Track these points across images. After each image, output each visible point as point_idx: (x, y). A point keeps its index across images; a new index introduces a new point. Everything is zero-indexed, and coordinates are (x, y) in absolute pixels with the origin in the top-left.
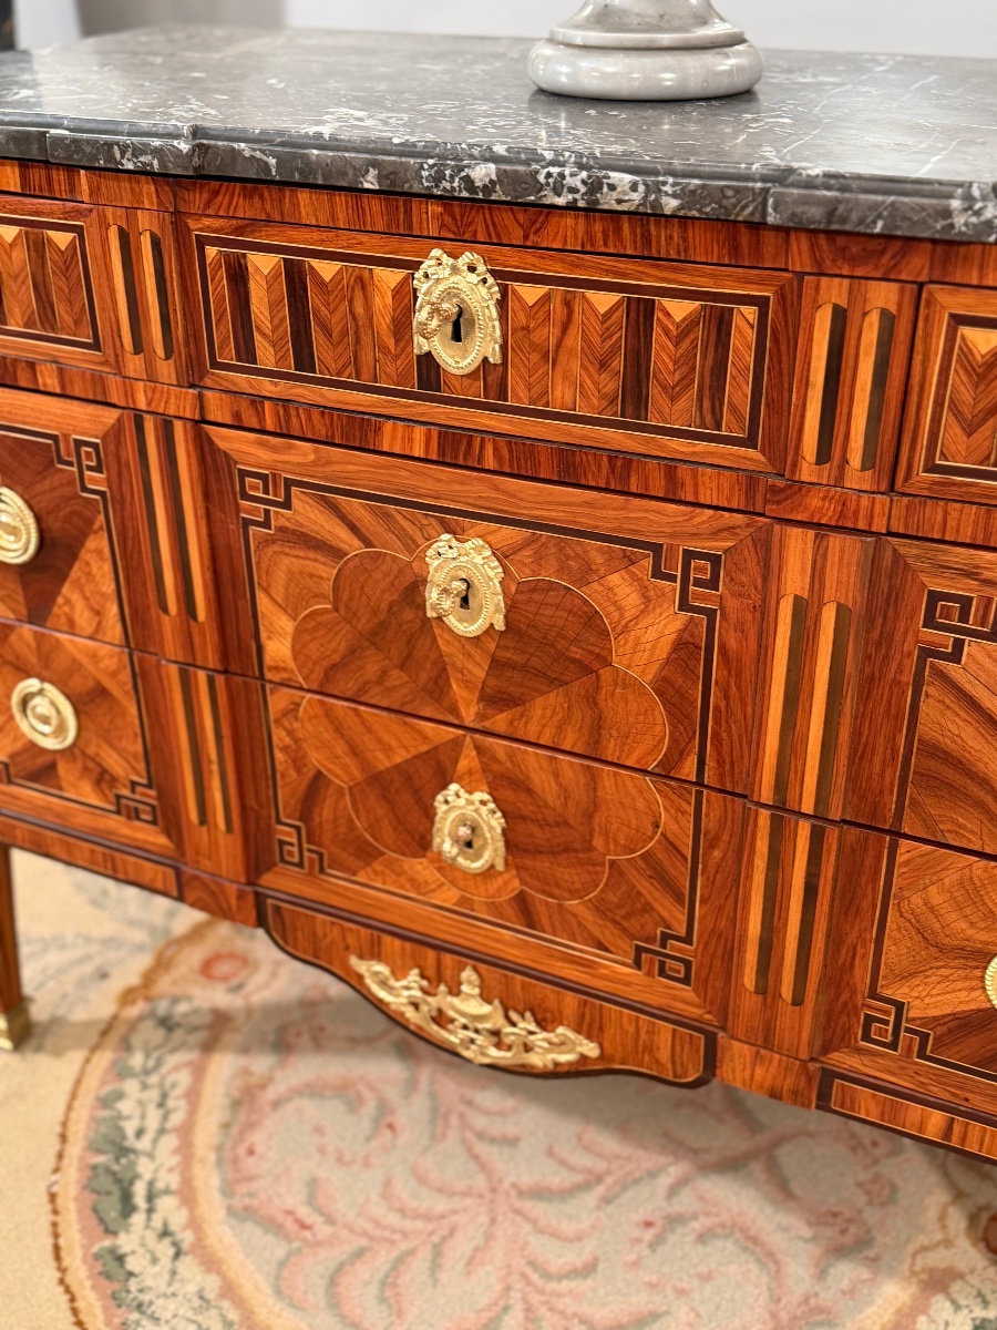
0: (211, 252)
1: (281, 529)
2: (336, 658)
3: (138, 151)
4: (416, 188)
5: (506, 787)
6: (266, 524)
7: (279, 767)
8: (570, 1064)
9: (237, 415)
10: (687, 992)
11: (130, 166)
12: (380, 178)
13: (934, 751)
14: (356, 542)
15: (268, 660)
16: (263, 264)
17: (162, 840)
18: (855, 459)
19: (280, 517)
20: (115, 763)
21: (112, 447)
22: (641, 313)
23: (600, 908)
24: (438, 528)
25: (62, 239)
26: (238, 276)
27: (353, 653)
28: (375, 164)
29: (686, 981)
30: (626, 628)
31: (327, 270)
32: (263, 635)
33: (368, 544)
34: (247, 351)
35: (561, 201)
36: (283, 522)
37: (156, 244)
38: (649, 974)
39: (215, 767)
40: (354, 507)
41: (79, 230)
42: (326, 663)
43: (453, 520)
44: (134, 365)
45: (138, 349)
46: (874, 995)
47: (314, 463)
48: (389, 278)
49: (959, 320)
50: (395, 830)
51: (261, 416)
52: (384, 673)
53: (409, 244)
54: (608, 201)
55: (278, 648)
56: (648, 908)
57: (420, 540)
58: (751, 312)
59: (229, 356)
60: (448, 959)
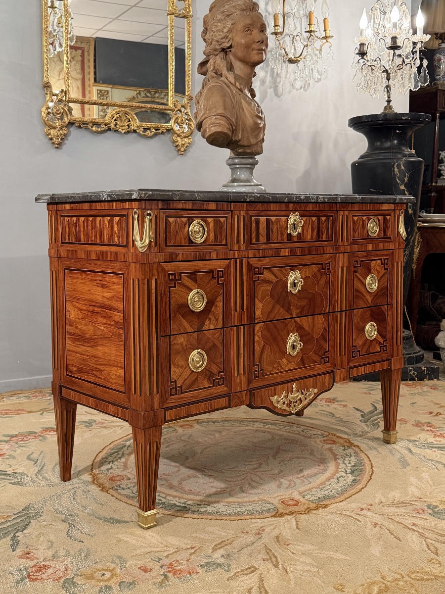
0: (253, 218)
1: (261, 280)
2: (270, 310)
3: (250, 197)
4: (293, 201)
5: (299, 329)
6: (258, 280)
7: (255, 348)
8: (313, 398)
9: (255, 255)
10: (328, 365)
11: (248, 200)
12: (288, 199)
13: (357, 291)
14: (275, 279)
15: (256, 317)
16: (263, 220)
17: (226, 388)
18: (345, 240)
19: (261, 278)
20: (215, 369)
21: (226, 271)
22: (319, 220)
23: (315, 352)
24: (290, 270)
25: (222, 220)
26: (258, 223)
27: (273, 307)
28: (287, 197)
29: (328, 362)
30: (319, 282)
31: (273, 219)
32: (256, 310)
33: (277, 278)
34: (258, 239)
35: (313, 201)
36: (262, 278)
37: (244, 218)
38: (323, 364)
39: (242, 355)
40: (275, 270)
41: (226, 217)
42: (268, 313)
43: (292, 268)
44: (236, 247)
45: (238, 242)
46: (353, 346)
47: (269, 262)
48: (283, 219)
49: (353, 216)
50: (279, 353)
51: (259, 254)
52: (279, 310)
53: (287, 212)
54: (319, 201)
55: (258, 313)
57: (286, 274)
58: (331, 218)
59: (254, 241)
60: (290, 384)
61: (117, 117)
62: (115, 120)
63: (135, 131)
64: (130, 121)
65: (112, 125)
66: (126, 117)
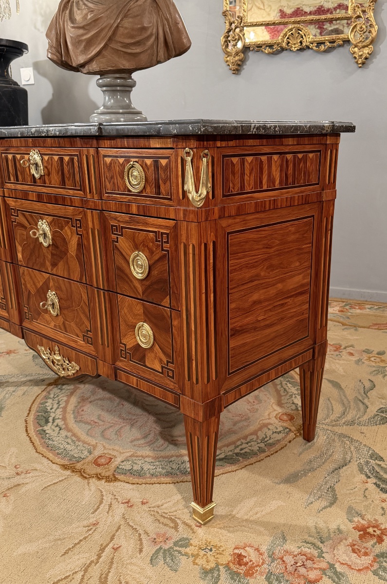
2: (28, 256)
5: (57, 289)
6: (15, 222)
7: (23, 290)
8: (75, 373)
9: (9, 194)
10: (92, 347)
13: (119, 268)
14: (28, 224)
15: (19, 259)
16: (10, 157)
17: (7, 315)
22: (62, 160)
23: (76, 324)
24: (39, 218)
27: (31, 255)
29: (91, 344)
30: (70, 241)
31: (18, 157)
32: (17, 252)
36: (18, 221)
38: (86, 343)
40: (27, 215)
42: (27, 259)
43: (41, 216)
46: (121, 343)
47: (20, 205)
49: (104, 156)
52: (36, 260)
55: (19, 256)
56: (84, 323)
57: (37, 222)
58: (76, 158)
59: (7, 180)
60: (53, 344)
61: (289, 35)
62: (288, 38)
63: (308, 47)
64: (302, 37)
65: (284, 45)
66: (299, 33)
